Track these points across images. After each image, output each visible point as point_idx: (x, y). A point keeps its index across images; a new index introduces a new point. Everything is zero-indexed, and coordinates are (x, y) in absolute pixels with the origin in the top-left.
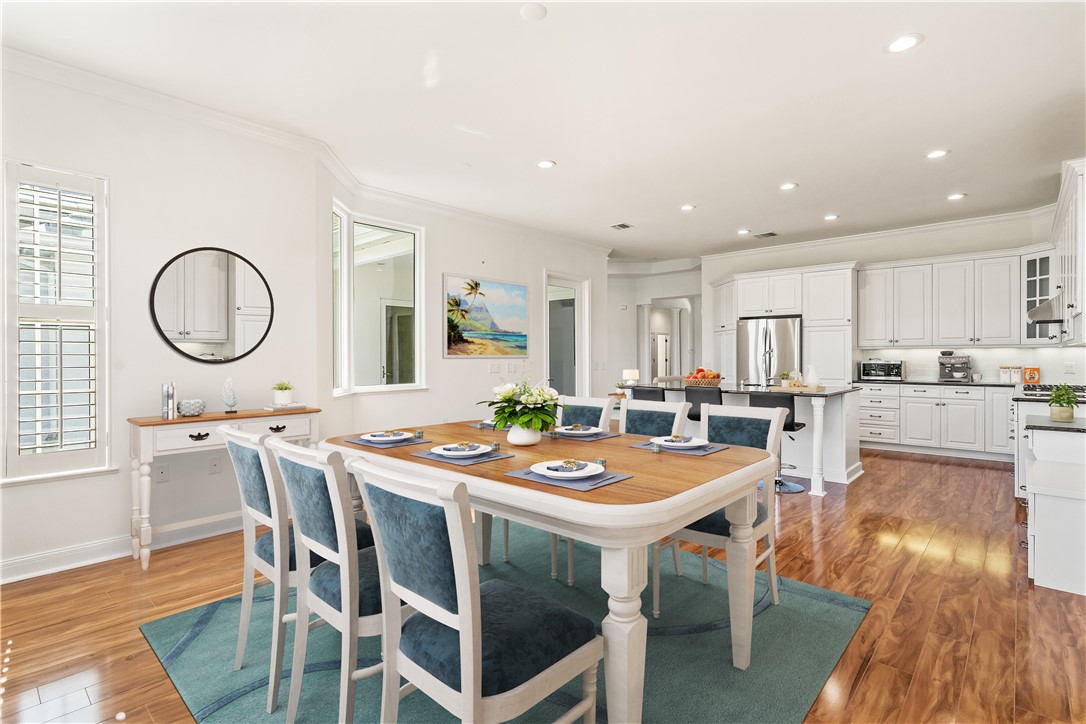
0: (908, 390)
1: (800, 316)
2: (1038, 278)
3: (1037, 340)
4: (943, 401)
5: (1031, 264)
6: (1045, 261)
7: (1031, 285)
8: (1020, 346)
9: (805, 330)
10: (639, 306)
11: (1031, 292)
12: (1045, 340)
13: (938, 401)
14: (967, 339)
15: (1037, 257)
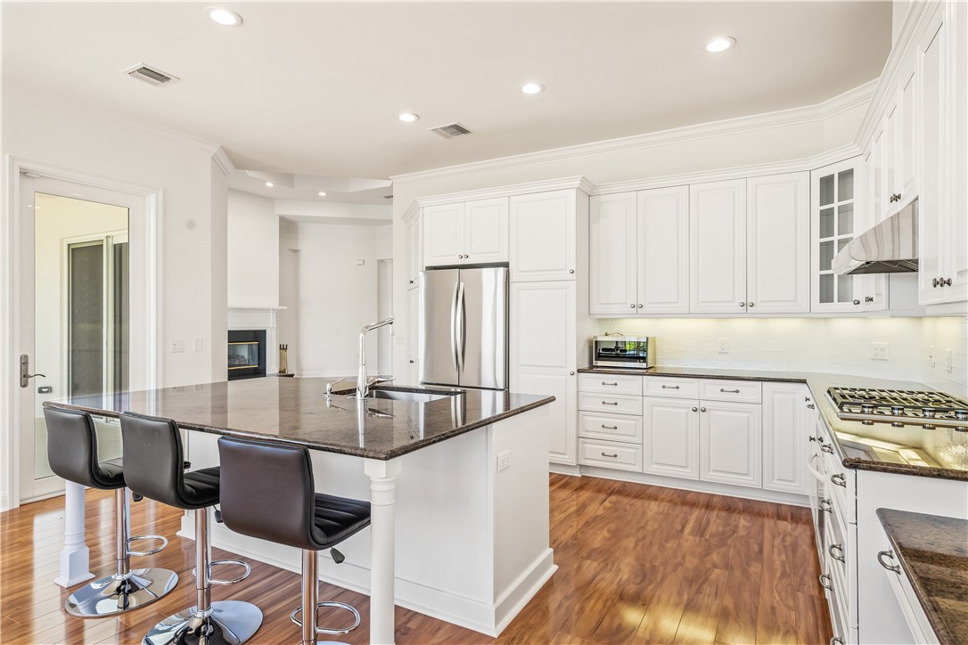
0: (654, 384)
1: (506, 265)
2: (836, 205)
3: (835, 306)
4: (704, 404)
5: (826, 182)
6: (847, 175)
7: (826, 216)
8: (809, 316)
9: (512, 286)
10: (381, 262)
11: (826, 228)
12: (849, 306)
13: (695, 404)
14: (737, 304)
15: (835, 170)
